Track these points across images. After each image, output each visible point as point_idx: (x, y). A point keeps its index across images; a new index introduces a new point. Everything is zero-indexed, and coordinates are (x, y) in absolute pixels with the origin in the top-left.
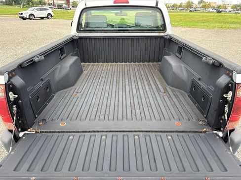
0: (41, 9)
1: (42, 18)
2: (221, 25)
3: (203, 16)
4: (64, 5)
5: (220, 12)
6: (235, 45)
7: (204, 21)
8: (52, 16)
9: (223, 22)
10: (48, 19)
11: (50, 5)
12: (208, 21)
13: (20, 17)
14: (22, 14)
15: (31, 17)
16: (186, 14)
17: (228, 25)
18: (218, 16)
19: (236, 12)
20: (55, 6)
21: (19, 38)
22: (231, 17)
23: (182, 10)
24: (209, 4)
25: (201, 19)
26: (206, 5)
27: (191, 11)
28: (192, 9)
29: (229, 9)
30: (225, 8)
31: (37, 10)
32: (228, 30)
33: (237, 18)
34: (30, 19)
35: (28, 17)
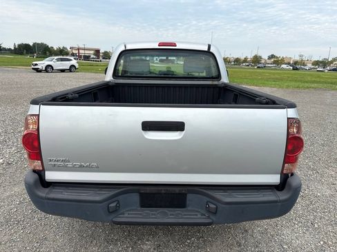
0: (62, 60)
1: (63, 71)
2: (297, 84)
3: (274, 74)
4: (92, 56)
5: (297, 69)
6: (314, 107)
7: (276, 80)
8: (76, 69)
9: (301, 81)
10: (71, 71)
11: (74, 56)
12: (281, 79)
13: (33, 69)
14: (36, 65)
15: (49, 68)
16: (252, 70)
17: (306, 85)
18: (295, 74)
19: (318, 69)
20: (80, 57)
21: (31, 93)
22: (311, 75)
23: (248, 66)
24: (283, 60)
25: (272, 76)
26: (278, 61)
27: (258, 67)
28: (260, 65)
29: (309, 66)
30: (304, 65)
31: (58, 60)
32: (307, 90)
33: (319, 77)
34: (47, 72)
35: (44, 69)
